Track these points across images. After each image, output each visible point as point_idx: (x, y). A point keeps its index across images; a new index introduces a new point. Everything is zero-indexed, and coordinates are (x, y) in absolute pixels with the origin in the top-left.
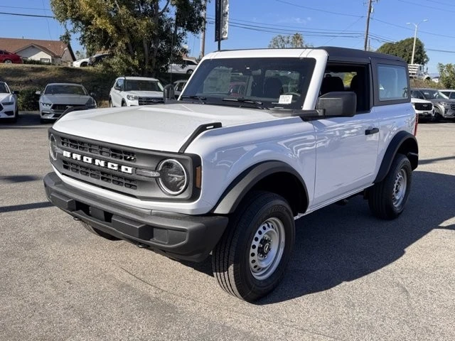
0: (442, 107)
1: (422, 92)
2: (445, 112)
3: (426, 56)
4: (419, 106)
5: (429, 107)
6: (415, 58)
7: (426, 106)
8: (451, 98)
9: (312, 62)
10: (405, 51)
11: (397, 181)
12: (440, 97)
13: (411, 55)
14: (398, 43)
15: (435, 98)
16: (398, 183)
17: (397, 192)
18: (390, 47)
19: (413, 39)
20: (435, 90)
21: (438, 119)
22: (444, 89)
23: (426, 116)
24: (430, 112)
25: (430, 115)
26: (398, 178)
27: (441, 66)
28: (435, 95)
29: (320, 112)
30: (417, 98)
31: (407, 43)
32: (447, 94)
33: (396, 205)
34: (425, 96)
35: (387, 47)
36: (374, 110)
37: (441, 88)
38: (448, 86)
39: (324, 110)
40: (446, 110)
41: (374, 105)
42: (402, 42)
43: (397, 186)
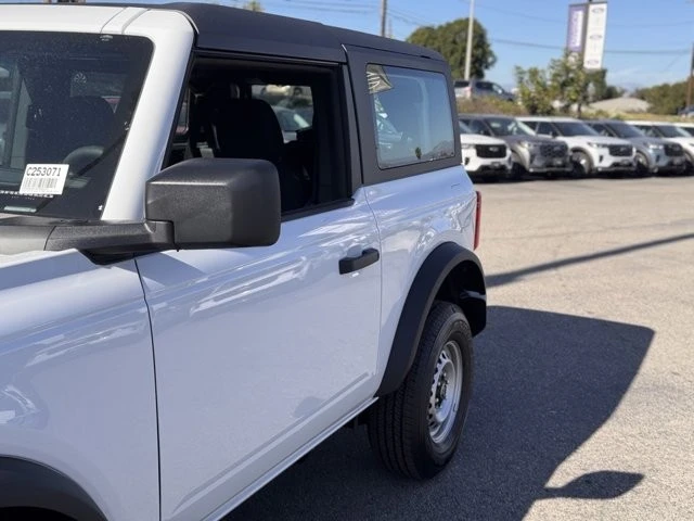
0: (525, 151)
1: (488, 121)
2: (531, 161)
3: (491, 53)
4: (483, 151)
5: (501, 152)
6: (473, 56)
7: (496, 150)
8: (540, 132)
9: (137, 52)
10: (454, 42)
11: (437, 377)
12: (520, 131)
13: (464, 50)
14: (441, 27)
15: (510, 133)
16: (442, 378)
17: (438, 404)
18: (428, 35)
19: (467, 20)
20: (510, 117)
21: (519, 174)
22: (524, 115)
23: (496, 169)
24: (503, 161)
25: (503, 168)
26: (440, 367)
27: (520, 72)
28: (510, 128)
29: (156, 232)
30: (479, 133)
31: (457, 27)
32: (532, 125)
33: (439, 437)
34: (494, 130)
35: (423, 34)
36: (365, 195)
37: (519, 113)
38: (533, 111)
39: (171, 225)
40: (533, 157)
41: (363, 183)
42: (449, 26)
43: (439, 388)
